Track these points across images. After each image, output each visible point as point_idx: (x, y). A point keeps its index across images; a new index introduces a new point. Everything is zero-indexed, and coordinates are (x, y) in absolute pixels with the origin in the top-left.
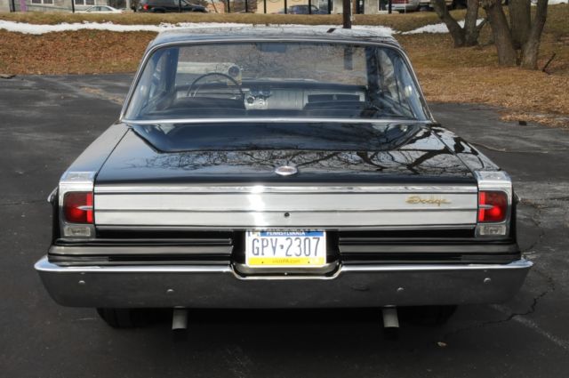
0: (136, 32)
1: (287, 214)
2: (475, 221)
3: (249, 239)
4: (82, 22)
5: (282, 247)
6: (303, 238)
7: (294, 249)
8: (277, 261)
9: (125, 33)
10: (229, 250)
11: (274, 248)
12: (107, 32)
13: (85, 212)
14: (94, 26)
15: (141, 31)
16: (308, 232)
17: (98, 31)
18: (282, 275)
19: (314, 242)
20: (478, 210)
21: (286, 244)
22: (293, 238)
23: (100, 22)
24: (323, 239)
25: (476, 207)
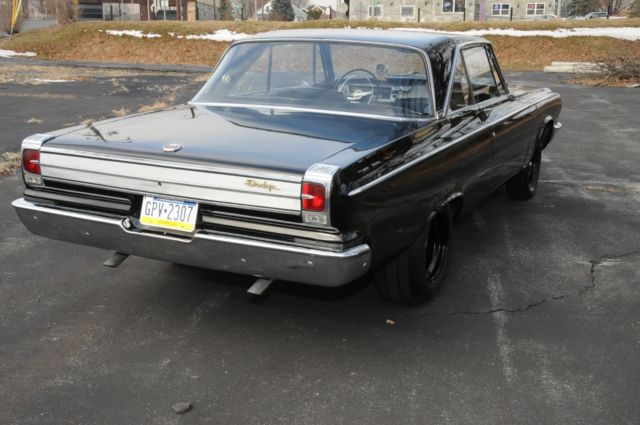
0: (532, 37)
1: (160, 183)
2: (299, 208)
3: (145, 200)
4: (487, 29)
5: (166, 211)
6: (181, 206)
7: (174, 215)
8: (160, 222)
9: (522, 38)
10: (127, 208)
11: (160, 211)
12: (507, 36)
13: (35, 166)
14: (498, 32)
15: (537, 36)
16: (185, 202)
17: (499, 36)
18: (162, 234)
19: (188, 210)
20: (301, 198)
21: (169, 208)
22: (175, 205)
23: (503, 28)
24: (196, 208)
25: (299, 195)
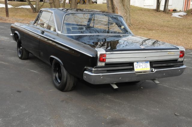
2: (179, 58)
3: (135, 64)
6: (145, 63)
7: (144, 66)
8: (141, 69)
11: (140, 66)
13: (104, 59)
16: (146, 62)
18: (142, 72)
19: (147, 64)
21: (142, 65)
22: (143, 63)
24: (149, 63)
25: (179, 54)
